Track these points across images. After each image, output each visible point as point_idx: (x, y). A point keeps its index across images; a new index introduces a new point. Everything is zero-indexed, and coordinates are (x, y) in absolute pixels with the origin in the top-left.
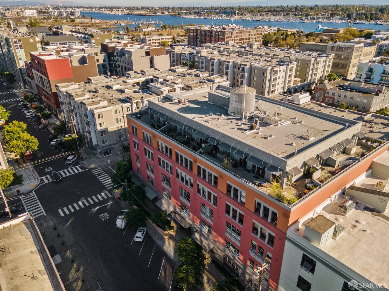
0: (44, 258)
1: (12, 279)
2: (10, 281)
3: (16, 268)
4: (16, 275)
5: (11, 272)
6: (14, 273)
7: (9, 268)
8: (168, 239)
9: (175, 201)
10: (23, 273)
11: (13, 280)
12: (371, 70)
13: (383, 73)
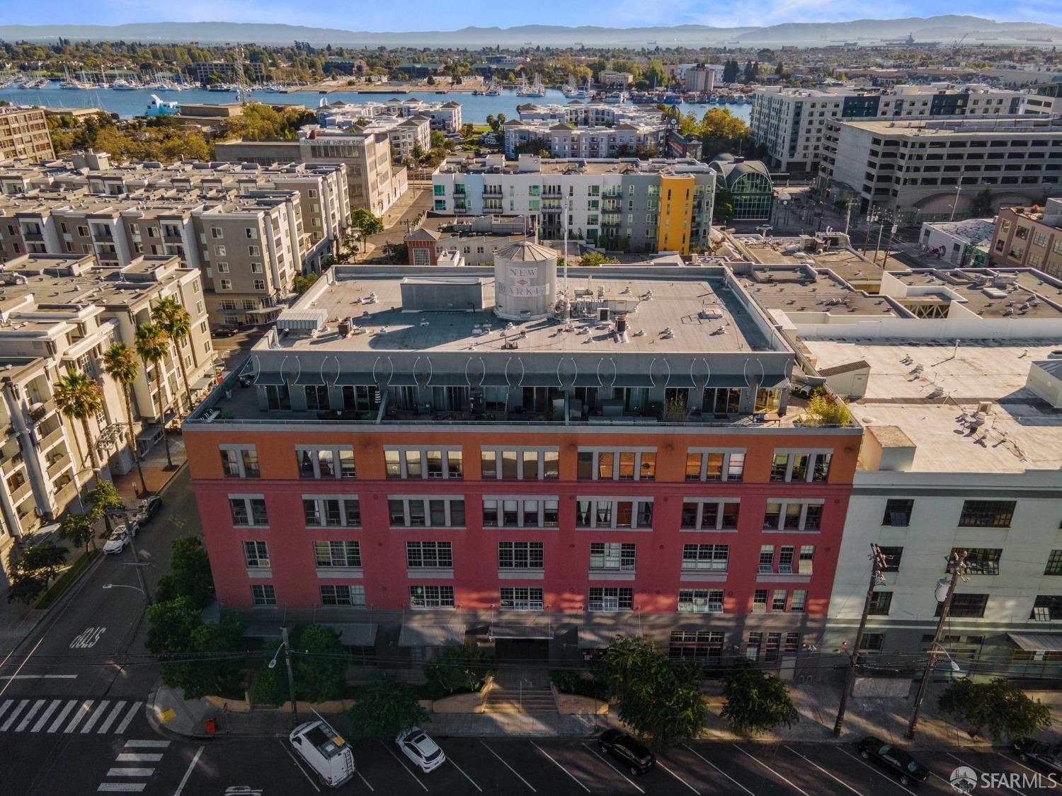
8: (493, 708)
9: (475, 596)
12: (459, 190)
13: (485, 192)
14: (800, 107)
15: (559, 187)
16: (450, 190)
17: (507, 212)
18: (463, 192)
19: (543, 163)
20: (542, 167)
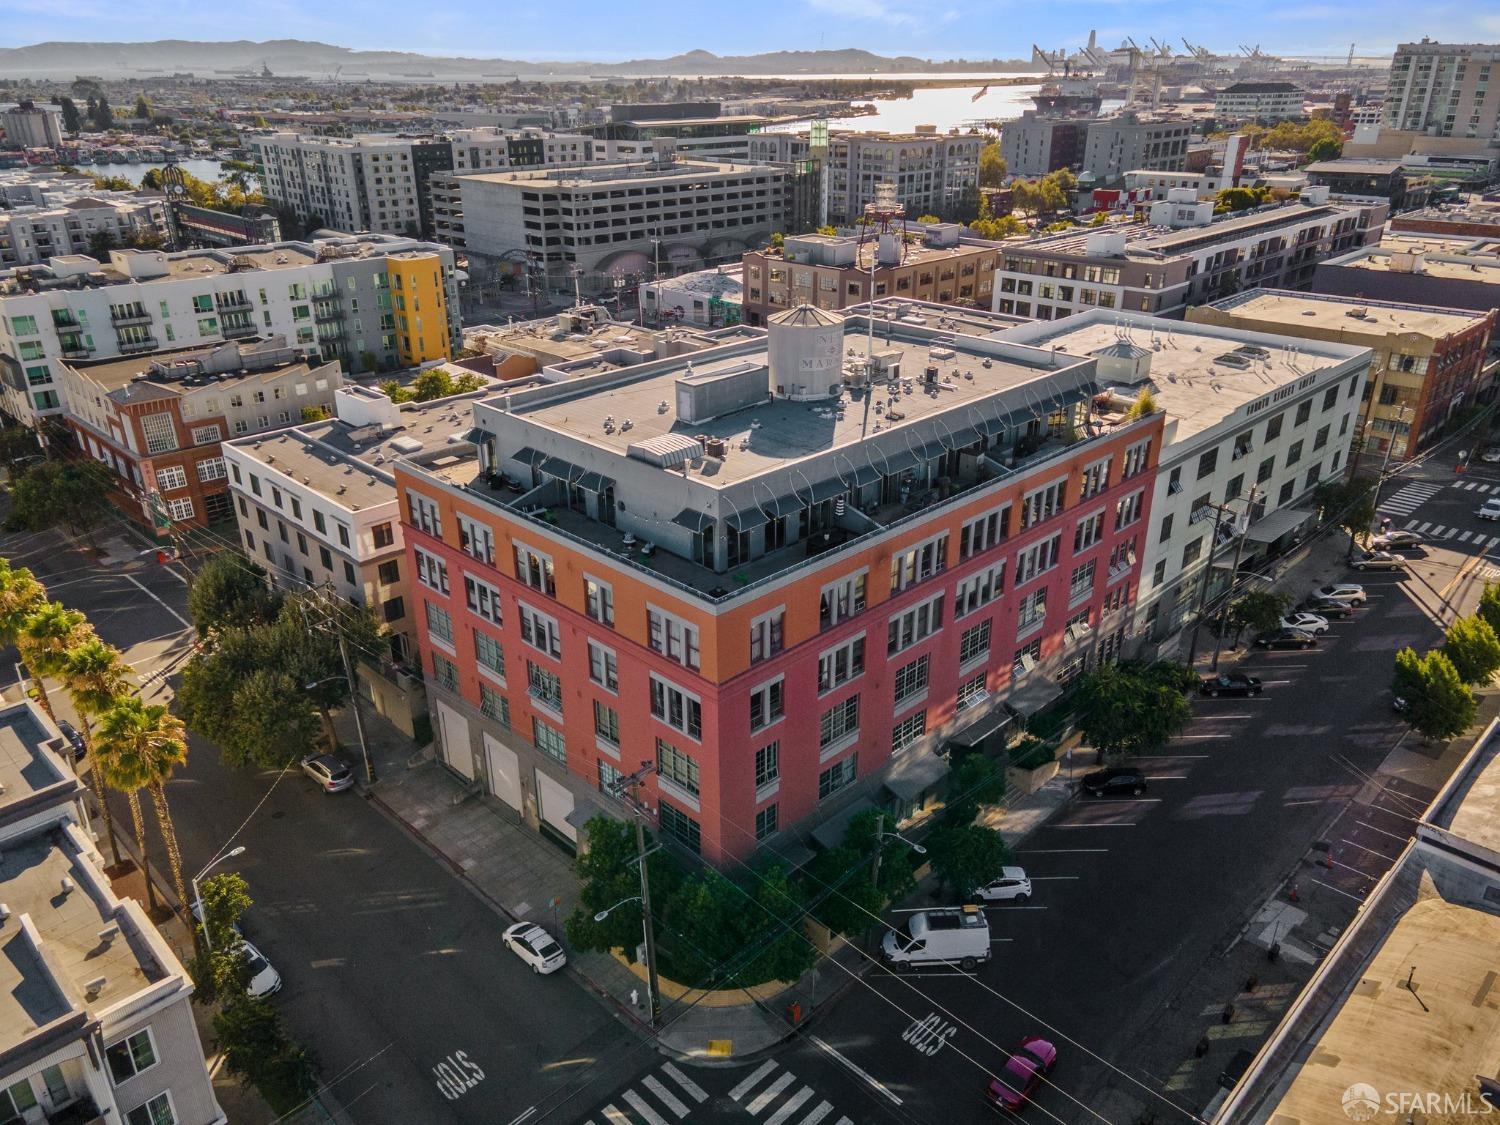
0: (1318, 1026)
1: (1471, 1029)
2: (1479, 1027)
3: (1429, 1046)
4: (1451, 1028)
5: (1455, 1048)
6: (1449, 1039)
7: (1449, 1063)
10: (1426, 1020)
11: (1470, 1022)
12: (61, 320)
13: (114, 317)
14: (359, 161)
15: (240, 292)
16: (45, 322)
17: (165, 345)
18: (71, 323)
19: (171, 260)
20: (172, 268)
